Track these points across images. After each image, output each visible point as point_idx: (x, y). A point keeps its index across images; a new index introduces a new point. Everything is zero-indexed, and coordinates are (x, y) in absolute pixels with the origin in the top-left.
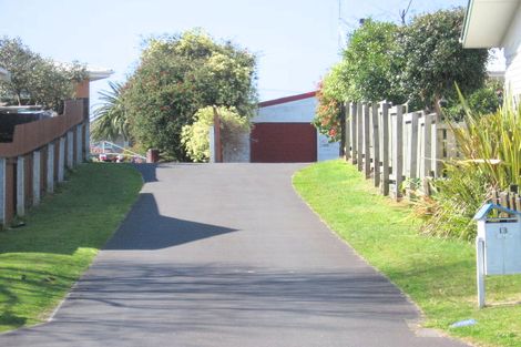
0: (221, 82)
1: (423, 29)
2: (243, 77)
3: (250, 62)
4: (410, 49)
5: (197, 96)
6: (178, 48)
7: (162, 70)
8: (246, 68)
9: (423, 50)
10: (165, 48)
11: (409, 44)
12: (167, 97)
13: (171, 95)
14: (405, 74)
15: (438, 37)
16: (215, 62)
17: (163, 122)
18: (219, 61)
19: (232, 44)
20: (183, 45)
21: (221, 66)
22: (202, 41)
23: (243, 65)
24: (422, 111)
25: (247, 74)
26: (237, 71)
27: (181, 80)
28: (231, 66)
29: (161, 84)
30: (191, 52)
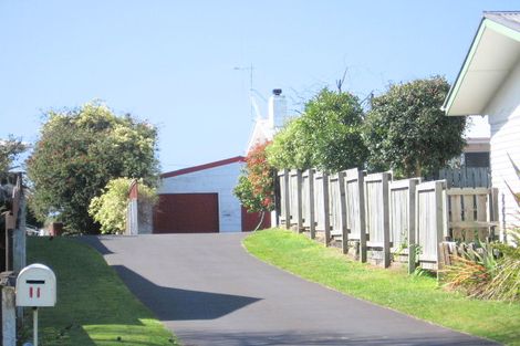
0: (126, 154)
1: (403, 99)
2: (147, 149)
3: (153, 134)
4: (392, 117)
5: (101, 168)
6: (79, 122)
7: (66, 143)
8: (148, 139)
9: (406, 118)
10: (66, 121)
11: (391, 113)
12: (72, 170)
13: (75, 167)
14: (387, 142)
15: (420, 105)
16: (118, 134)
17: (68, 195)
18: (123, 134)
19: (131, 117)
20: (84, 118)
21: (125, 138)
22: (102, 114)
23: (146, 137)
24: (419, 178)
25: (150, 146)
26: (142, 142)
27: (85, 152)
28: (134, 137)
29: (65, 156)
30: (92, 125)
